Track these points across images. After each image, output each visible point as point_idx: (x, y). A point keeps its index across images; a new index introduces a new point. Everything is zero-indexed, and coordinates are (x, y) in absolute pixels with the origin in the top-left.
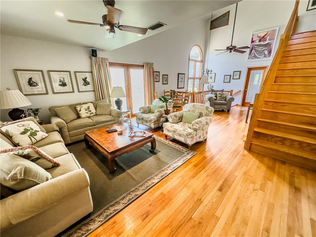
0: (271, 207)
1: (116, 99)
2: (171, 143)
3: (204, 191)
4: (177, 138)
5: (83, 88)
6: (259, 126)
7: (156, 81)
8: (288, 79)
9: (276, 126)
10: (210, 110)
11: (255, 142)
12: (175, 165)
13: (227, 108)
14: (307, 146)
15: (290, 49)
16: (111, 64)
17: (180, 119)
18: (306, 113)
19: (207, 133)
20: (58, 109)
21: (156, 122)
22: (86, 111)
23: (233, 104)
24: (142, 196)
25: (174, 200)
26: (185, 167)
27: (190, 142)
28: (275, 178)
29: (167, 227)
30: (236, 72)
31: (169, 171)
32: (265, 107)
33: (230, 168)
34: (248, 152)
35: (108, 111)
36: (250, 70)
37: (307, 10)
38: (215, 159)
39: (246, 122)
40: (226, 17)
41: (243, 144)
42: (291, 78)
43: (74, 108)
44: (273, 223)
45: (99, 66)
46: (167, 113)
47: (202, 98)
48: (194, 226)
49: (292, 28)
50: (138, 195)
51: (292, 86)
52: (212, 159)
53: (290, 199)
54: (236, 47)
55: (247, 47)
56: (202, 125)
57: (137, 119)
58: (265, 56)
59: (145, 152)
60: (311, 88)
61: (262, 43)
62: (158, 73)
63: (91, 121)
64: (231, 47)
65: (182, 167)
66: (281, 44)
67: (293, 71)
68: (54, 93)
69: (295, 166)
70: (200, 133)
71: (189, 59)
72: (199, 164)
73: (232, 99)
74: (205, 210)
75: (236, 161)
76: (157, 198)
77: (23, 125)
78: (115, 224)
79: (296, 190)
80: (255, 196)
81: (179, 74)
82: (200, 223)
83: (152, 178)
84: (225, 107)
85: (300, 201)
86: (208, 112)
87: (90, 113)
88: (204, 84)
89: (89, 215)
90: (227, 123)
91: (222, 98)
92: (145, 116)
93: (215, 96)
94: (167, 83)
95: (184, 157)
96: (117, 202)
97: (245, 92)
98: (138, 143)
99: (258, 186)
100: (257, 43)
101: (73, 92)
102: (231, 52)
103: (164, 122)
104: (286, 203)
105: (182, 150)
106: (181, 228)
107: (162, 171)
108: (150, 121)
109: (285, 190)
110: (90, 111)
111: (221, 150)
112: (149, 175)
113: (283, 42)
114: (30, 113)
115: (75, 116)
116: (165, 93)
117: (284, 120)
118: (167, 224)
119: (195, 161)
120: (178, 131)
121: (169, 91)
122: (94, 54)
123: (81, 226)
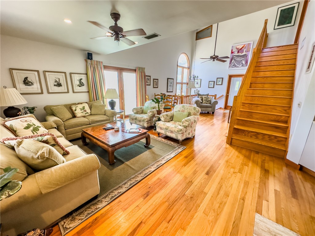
0: (247, 184)
1: (110, 100)
2: (163, 140)
3: (194, 175)
4: (169, 134)
5: (77, 89)
6: (238, 124)
7: (147, 85)
8: (260, 85)
9: (252, 124)
10: (197, 110)
11: (235, 137)
12: (168, 157)
13: (212, 110)
14: (275, 138)
15: (261, 60)
16: (106, 67)
17: (172, 119)
18: (274, 112)
19: (195, 131)
20: (54, 107)
21: (149, 122)
22: (82, 111)
23: (217, 107)
24: (142, 181)
25: (169, 183)
26: (177, 158)
27: (180, 138)
28: (250, 164)
29: (166, 202)
30: (219, 78)
31: (163, 162)
32: (243, 108)
33: (215, 158)
34: (229, 145)
35: (103, 111)
36: (230, 77)
37: (274, 29)
38: (202, 152)
39: (228, 122)
40: (210, 30)
41: (225, 139)
42: (263, 85)
43: (69, 107)
44: (248, 194)
45: (94, 68)
46: (159, 113)
47: (190, 101)
48: (187, 200)
49: (263, 43)
50: (137, 180)
51: (263, 90)
52: (200, 151)
53: (260, 178)
54: (218, 56)
55: (227, 57)
56: (191, 123)
57: (130, 119)
58: (242, 66)
59: (140, 147)
60: (277, 92)
61: (240, 54)
62: (149, 77)
63: (86, 120)
64: (214, 57)
65: (175, 158)
66: (253, 56)
67: (264, 79)
68: (49, 93)
69: (266, 154)
70: (189, 130)
71: (177, 65)
72: (189, 156)
73: (216, 103)
74: (195, 188)
75: (220, 152)
76: (155, 182)
77: (26, 121)
78: (121, 203)
79: (266, 172)
80: (235, 177)
81: (168, 79)
82: (191, 198)
83: (149, 167)
84: (210, 110)
85: (268, 179)
86: (195, 112)
87: (85, 113)
88: (191, 89)
89: (96, 197)
90: (212, 123)
91: (208, 101)
92: (139, 116)
93: (201, 100)
94: (157, 87)
95: (175, 150)
96: (119, 187)
97: (227, 97)
98: (135, 138)
99: (237, 170)
100: (236, 54)
101: (68, 92)
102: (214, 61)
103: (156, 121)
104: (257, 180)
105: (174, 145)
106: (176, 202)
107: (157, 162)
108: (143, 121)
109: (257, 172)
110: (85, 111)
111: (207, 145)
112: (145, 165)
113: (255, 54)
114: (26, 111)
115: (70, 116)
116: (155, 96)
117: (258, 118)
118: (165, 200)
119: (185, 153)
120: (170, 128)
121: (160, 94)
122: (90, 57)
123: (90, 206)
